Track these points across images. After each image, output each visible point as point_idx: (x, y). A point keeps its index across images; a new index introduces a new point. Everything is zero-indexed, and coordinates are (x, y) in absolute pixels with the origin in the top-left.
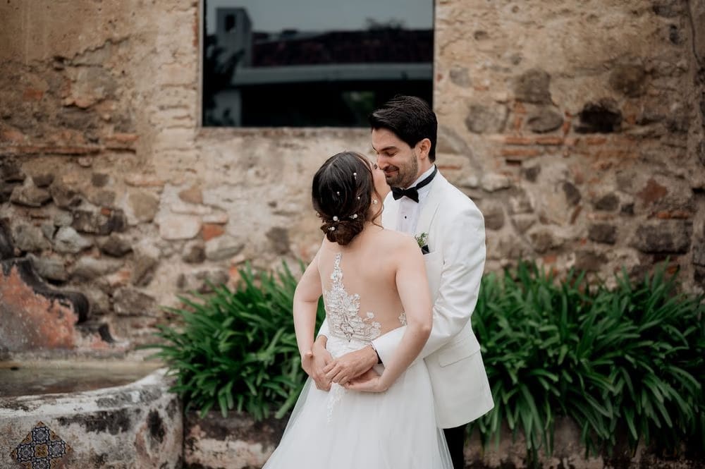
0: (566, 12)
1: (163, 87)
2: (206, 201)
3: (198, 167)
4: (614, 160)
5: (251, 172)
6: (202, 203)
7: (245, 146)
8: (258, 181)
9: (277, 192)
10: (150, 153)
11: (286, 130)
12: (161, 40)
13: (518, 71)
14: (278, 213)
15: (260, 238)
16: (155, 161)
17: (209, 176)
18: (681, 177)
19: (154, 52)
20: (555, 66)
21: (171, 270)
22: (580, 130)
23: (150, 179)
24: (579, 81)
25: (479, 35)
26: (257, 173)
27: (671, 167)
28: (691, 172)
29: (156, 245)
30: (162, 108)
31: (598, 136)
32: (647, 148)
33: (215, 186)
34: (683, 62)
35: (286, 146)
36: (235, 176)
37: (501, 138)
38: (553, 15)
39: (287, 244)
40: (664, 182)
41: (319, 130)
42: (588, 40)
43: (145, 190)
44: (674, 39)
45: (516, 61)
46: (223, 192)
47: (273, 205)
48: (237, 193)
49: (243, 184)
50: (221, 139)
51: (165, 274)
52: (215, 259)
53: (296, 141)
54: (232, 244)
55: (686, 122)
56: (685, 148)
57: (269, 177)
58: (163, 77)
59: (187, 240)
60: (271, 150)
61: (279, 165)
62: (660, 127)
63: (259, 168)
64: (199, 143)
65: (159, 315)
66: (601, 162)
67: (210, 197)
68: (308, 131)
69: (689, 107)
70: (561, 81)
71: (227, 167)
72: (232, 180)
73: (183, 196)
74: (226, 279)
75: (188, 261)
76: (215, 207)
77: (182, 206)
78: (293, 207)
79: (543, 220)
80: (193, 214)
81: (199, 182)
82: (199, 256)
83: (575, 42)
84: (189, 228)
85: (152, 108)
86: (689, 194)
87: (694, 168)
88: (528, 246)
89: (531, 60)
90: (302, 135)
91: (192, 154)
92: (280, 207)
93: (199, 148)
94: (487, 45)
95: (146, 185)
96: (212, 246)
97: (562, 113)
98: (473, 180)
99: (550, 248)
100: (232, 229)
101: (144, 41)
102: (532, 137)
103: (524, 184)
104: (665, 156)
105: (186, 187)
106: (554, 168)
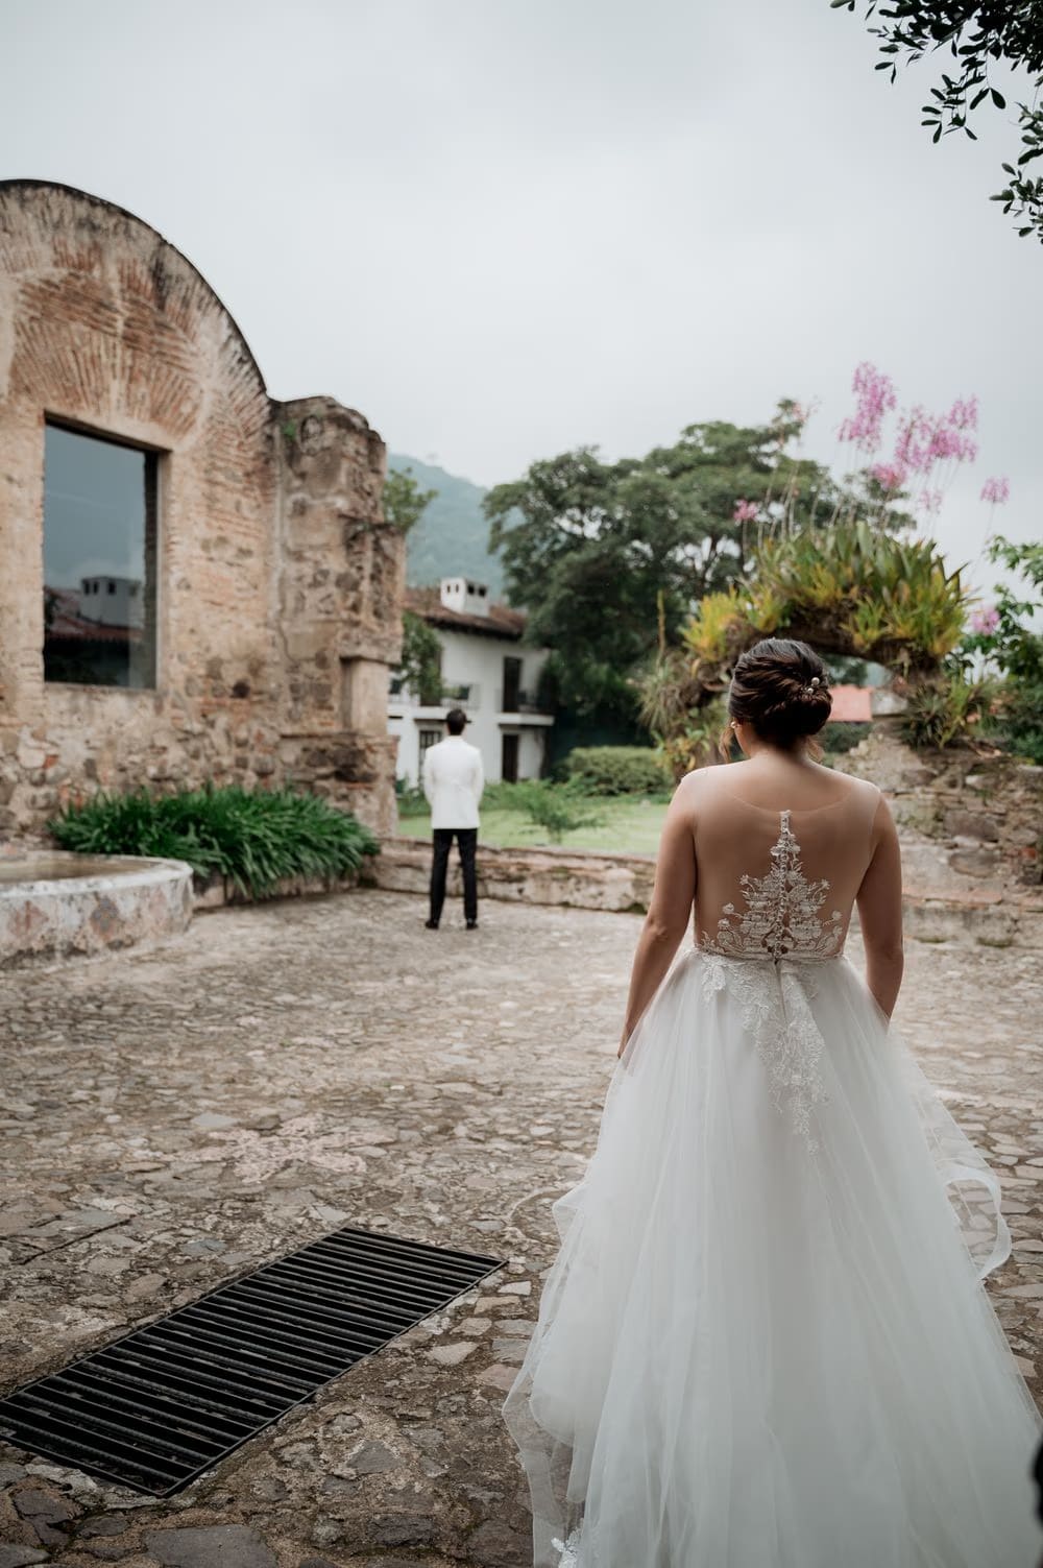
0: (230, 621)
1: (25, 649)
2: (48, 738)
3: (45, 712)
4: (245, 716)
5: (75, 718)
6: (45, 741)
7: (74, 698)
8: (79, 724)
9: (90, 732)
10: (14, 700)
11: (94, 687)
12: (22, 614)
13: (209, 656)
14: (90, 748)
15: (79, 766)
16: (19, 707)
17: (52, 719)
18: (272, 728)
19: (18, 621)
20: (225, 655)
21: (25, 792)
22: (232, 697)
23: (14, 721)
24: (236, 664)
25: (192, 631)
26: (79, 719)
27: (267, 721)
28: (280, 725)
29: (16, 773)
30: (23, 665)
31: (238, 701)
32: (258, 709)
33: (54, 727)
34: (277, 659)
35: (97, 699)
36: (66, 720)
37: (200, 700)
38: (223, 622)
39: (95, 770)
40: (264, 731)
41: (113, 689)
42: (238, 640)
43: (10, 730)
44: (274, 644)
45: (208, 649)
46: (58, 732)
47: (87, 742)
48: (67, 733)
49: (71, 727)
50: (59, 691)
51: (20, 795)
52: (50, 783)
53: (101, 696)
54: (63, 771)
55: (279, 694)
56: (275, 709)
57: (85, 723)
58: (23, 642)
59: (36, 769)
60: (88, 703)
61: (91, 713)
62: (265, 697)
63: (79, 715)
64: (47, 694)
65: (18, 827)
66: (240, 717)
67: (52, 736)
68: (107, 688)
69: (280, 686)
70: (226, 665)
71: (62, 713)
72: (66, 722)
73: (34, 735)
74: (59, 797)
75: (36, 784)
76: (54, 744)
77: (32, 743)
78: (98, 744)
79: (218, 754)
80: (40, 748)
81: (46, 723)
82: (42, 781)
83: (234, 641)
84: (38, 759)
85: (17, 664)
86: (277, 738)
87: (283, 723)
88: (211, 770)
89: (214, 652)
90: (104, 692)
91: (41, 702)
92: (92, 744)
93: (45, 698)
94: (195, 638)
95: (12, 726)
96: (50, 773)
97: (225, 684)
98: (188, 727)
99: (221, 772)
100: (63, 760)
101: (11, 612)
102: (214, 700)
103: (209, 731)
104: (265, 714)
105: (35, 728)
106: (222, 720)
